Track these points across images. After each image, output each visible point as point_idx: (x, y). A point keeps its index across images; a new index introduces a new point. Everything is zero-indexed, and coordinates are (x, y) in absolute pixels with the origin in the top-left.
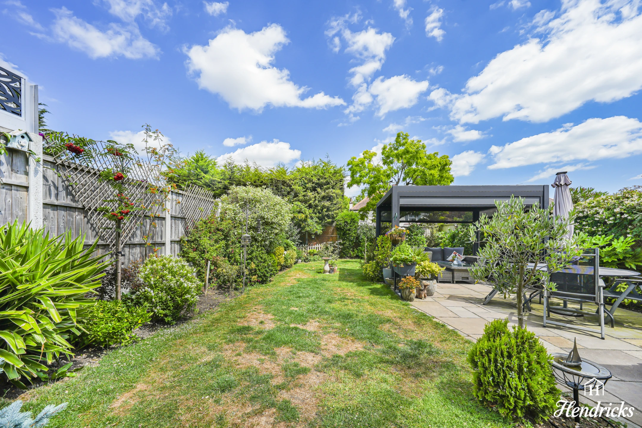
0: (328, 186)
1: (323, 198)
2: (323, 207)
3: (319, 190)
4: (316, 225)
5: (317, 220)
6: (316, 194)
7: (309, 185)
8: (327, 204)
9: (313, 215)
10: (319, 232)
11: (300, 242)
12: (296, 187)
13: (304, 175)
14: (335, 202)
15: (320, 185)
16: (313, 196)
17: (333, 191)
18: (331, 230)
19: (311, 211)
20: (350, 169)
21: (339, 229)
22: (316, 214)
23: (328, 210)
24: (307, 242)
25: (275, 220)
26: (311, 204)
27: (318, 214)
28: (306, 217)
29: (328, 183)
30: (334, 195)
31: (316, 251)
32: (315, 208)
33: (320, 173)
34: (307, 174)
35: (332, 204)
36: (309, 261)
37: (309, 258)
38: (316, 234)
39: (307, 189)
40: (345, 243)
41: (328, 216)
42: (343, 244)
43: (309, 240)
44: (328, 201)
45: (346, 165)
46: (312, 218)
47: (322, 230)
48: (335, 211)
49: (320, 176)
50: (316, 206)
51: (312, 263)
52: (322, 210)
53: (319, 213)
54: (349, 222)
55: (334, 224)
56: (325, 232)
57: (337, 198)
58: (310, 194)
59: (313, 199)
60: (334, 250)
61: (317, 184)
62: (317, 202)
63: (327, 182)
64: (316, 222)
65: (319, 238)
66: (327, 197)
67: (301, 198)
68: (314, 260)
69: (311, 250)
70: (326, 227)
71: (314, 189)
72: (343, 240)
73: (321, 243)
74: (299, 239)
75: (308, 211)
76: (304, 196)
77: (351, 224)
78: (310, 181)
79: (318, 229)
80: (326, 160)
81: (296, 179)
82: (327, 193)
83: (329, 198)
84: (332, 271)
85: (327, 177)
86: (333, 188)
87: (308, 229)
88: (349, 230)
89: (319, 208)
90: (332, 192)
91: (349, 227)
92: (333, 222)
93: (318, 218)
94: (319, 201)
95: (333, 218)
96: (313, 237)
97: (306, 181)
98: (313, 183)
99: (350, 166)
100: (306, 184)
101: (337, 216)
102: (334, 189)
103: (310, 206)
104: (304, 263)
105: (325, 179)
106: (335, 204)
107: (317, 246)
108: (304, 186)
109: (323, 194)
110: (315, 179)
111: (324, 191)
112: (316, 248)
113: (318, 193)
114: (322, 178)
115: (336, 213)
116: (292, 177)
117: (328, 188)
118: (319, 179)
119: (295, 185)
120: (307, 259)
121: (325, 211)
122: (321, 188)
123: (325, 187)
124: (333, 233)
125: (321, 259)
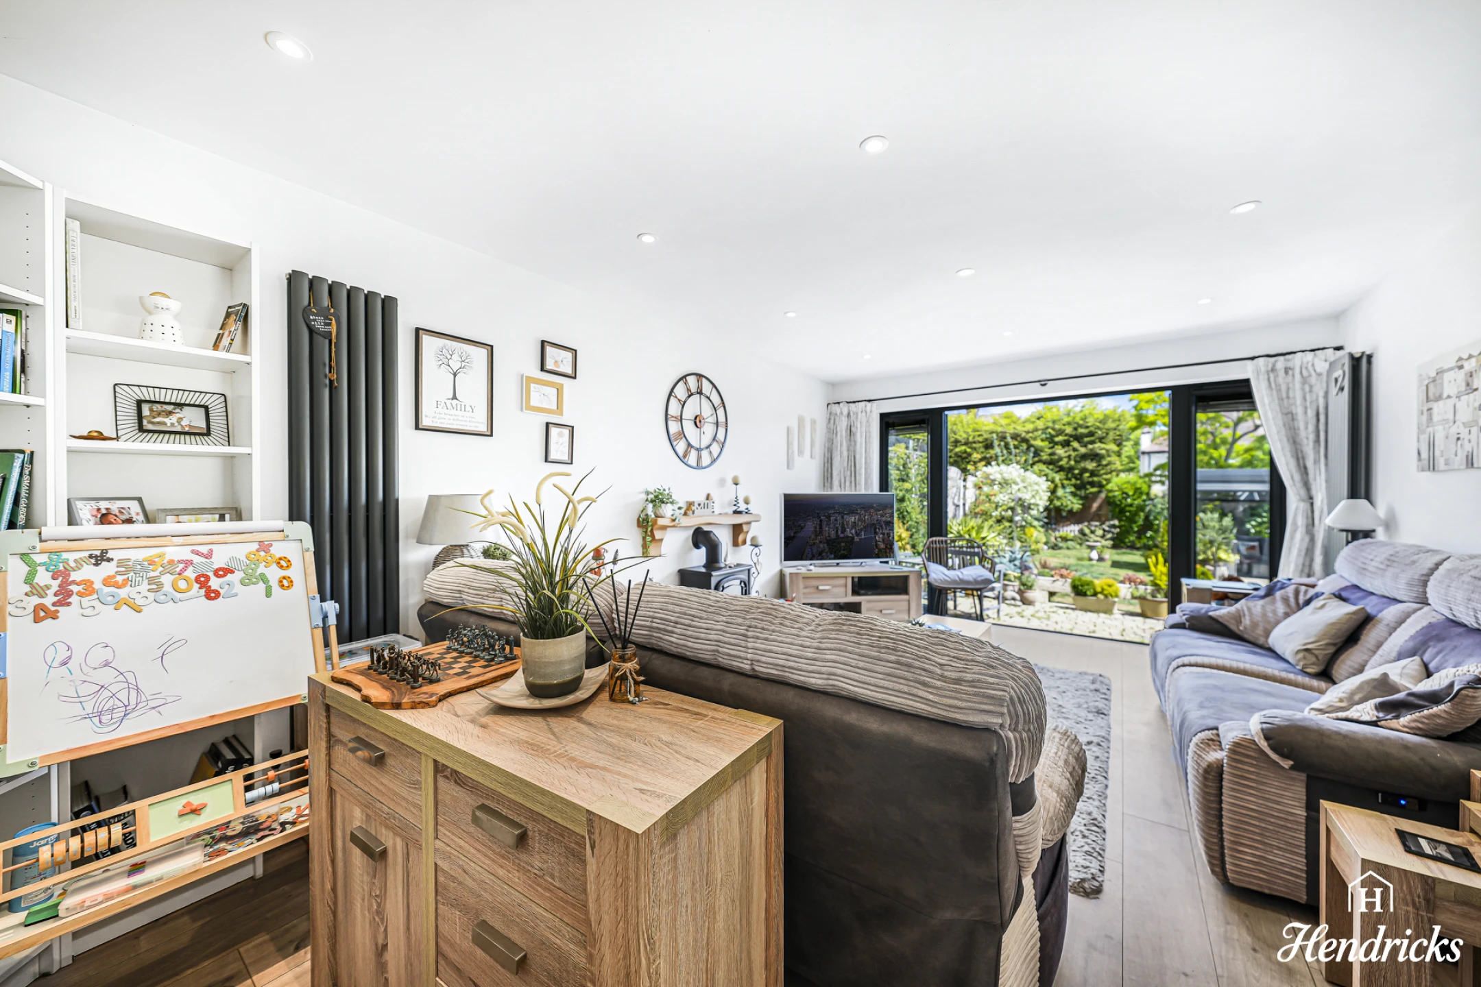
0: (1092, 438)
1: (1084, 457)
2: (1084, 470)
3: (1075, 444)
4: (1071, 498)
5: (1073, 489)
6: (1071, 452)
7: (1060, 438)
8: (1091, 465)
9: (1066, 482)
10: (1077, 507)
11: (1046, 523)
12: (1038, 443)
13: (1050, 424)
14: (1104, 462)
15: (1078, 438)
16: (1066, 454)
17: (1103, 446)
18: (1095, 505)
19: (1062, 475)
21: (1109, 502)
22: (1070, 480)
23: (1093, 474)
24: (1053, 521)
25: (1032, 501)
26: (1062, 465)
27: (1074, 482)
28: (1057, 486)
29: (1091, 434)
30: (1104, 451)
31: (1070, 535)
32: (1068, 473)
33: (1078, 419)
34: (1054, 422)
35: (1099, 465)
36: (1060, 548)
37: (1061, 545)
38: (1070, 512)
39: (1056, 443)
40: (1123, 525)
41: (1092, 484)
42: (1119, 527)
43: (1056, 519)
44: (1092, 460)
46: (1063, 487)
47: (1082, 505)
48: (1105, 476)
49: (1077, 423)
50: (1071, 469)
51: (1064, 551)
52: (1081, 475)
53: (1077, 479)
54: (1131, 493)
55: (1103, 495)
56: (1086, 508)
57: (1109, 456)
58: (1060, 451)
59: (1066, 460)
60: (1104, 536)
61: (1071, 436)
62: (1072, 463)
63: (1090, 432)
64: (1072, 492)
65: (1076, 517)
66: (1090, 455)
67: (1045, 457)
68: (1068, 548)
69: (1063, 534)
70: (1087, 500)
71: (1066, 444)
72: (1120, 521)
73: (1079, 522)
74: (1046, 518)
75: (1057, 477)
76: (1051, 454)
77: (1135, 497)
78: (1061, 432)
79: (1076, 505)
82: (1091, 450)
83: (1095, 457)
84: (1101, 559)
85: (1089, 424)
86: (1101, 442)
87: (1059, 504)
88: (1131, 505)
89: (1076, 472)
90: (1099, 448)
91: (1129, 501)
92: (1100, 492)
93: (1075, 486)
94: (1076, 461)
95: (1101, 487)
96: (1065, 514)
97: (1053, 433)
98: (1066, 435)
100: (1053, 436)
101: (1108, 484)
102: (1103, 443)
103: (1061, 469)
104: (1051, 551)
105: (1087, 427)
106: (1106, 466)
107: (1073, 528)
108: (1051, 440)
109: (1083, 450)
110: (1068, 430)
111: (1085, 446)
112: (1071, 530)
113: (1075, 450)
114: (1081, 426)
115: (1106, 480)
116: (1030, 427)
117: (1093, 442)
118: (1075, 429)
119: (1035, 439)
120: (1056, 545)
121: (1089, 477)
122: (1079, 442)
123: (1086, 439)
124: (1100, 508)
125: (1078, 547)
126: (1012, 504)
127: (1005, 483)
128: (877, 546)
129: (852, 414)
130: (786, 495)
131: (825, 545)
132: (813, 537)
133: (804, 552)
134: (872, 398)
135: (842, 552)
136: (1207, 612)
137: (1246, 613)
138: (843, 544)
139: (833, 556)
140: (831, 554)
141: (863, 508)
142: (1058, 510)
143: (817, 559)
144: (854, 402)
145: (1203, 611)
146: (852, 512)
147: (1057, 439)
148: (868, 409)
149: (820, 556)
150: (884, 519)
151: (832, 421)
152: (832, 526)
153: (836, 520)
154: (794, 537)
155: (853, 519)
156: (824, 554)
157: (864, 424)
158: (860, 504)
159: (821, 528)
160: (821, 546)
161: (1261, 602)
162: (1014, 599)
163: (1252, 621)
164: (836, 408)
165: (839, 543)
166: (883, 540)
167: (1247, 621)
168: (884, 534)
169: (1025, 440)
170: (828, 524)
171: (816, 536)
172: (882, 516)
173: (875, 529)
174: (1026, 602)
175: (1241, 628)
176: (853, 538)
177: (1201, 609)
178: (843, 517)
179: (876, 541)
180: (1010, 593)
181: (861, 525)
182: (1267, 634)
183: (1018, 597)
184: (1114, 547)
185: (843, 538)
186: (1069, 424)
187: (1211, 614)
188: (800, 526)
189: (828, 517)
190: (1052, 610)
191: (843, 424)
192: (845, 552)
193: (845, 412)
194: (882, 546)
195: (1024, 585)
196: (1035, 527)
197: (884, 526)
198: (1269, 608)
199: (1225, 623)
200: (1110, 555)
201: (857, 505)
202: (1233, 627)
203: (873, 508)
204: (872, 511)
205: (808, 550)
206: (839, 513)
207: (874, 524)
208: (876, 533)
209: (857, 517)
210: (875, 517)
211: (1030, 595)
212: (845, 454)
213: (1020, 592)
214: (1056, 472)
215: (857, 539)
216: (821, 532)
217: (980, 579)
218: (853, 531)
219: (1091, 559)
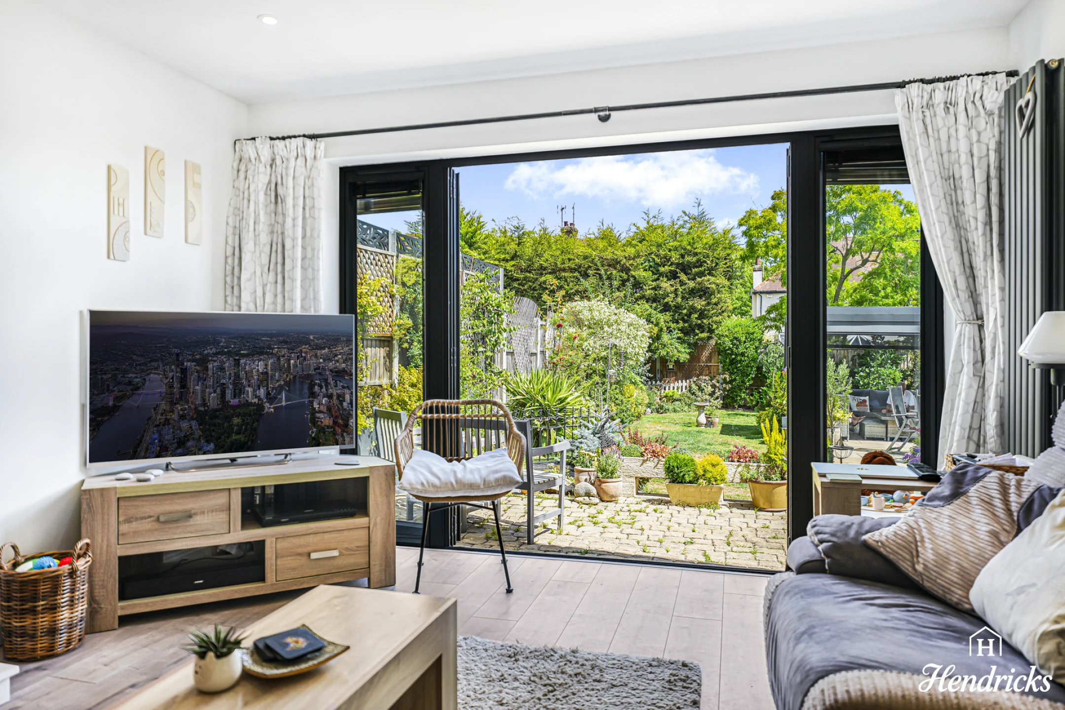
0: (702, 269)
1: (692, 292)
2: (693, 309)
3: (683, 277)
4: (677, 345)
5: (680, 334)
6: (678, 286)
7: (665, 268)
8: (699, 303)
9: (673, 325)
10: (684, 357)
11: (648, 377)
12: (640, 274)
13: (654, 249)
14: (714, 301)
15: (685, 268)
16: (673, 289)
17: (712, 279)
18: (706, 354)
19: (668, 316)
20: (745, 234)
21: (720, 351)
22: (677, 322)
23: (702, 315)
24: (658, 376)
25: (630, 349)
26: (667, 303)
27: (681, 324)
28: (661, 330)
29: (699, 264)
30: (713, 286)
31: (677, 394)
32: (675, 312)
33: (685, 243)
34: (659, 246)
35: (708, 304)
36: (665, 411)
37: (667, 407)
38: (677, 362)
39: (661, 274)
40: (735, 380)
41: (701, 327)
42: (730, 382)
43: (663, 372)
44: (700, 297)
45: (736, 223)
46: (670, 331)
47: (689, 354)
48: (715, 318)
49: (685, 249)
50: (678, 307)
51: (671, 415)
52: (689, 315)
53: (684, 321)
54: (743, 339)
55: (713, 342)
56: (694, 358)
57: (719, 292)
58: (666, 285)
59: (672, 295)
60: (713, 393)
61: (678, 265)
62: (679, 300)
63: (698, 260)
64: (679, 338)
65: (683, 370)
66: (699, 290)
67: (648, 292)
68: (675, 411)
69: (669, 392)
70: (696, 348)
71: (673, 276)
72: (731, 374)
73: (687, 377)
74: (649, 371)
75: (662, 319)
76: (654, 289)
77: (747, 344)
78: (667, 260)
79: (682, 354)
80: (695, 212)
81: (639, 256)
82: (700, 284)
83: (704, 292)
84: (710, 424)
85: (698, 250)
86: (710, 274)
87: (663, 353)
88: (743, 354)
89: (684, 311)
90: (708, 281)
91: (741, 349)
92: (709, 338)
93: (682, 330)
94: (683, 298)
95: (711, 331)
96: (671, 367)
97: (658, 260)
98: (672, 264)
99: (744, 228)
100: (657, 264)
101: (718, 327)
102: (713, 276)
103: (666, 308)
104: (655, 415)
105: (696, 254)
106: (716, 304)
107: (680, 384)
108: (654, 269)
109: (691, 284)
110: (675, 257)
111: (694, 279)
112: (677, 387)
113: (682, 283)
114: (689, 253)
115: (716, 322)
116: (631, 251)
117: (701, 274)
118: (683, 256)
119: (636, 268)
120: (662, 407)
121: (696, 318)
122: (686, 274)
123: (695, 270)
124: (709, 359)
125: (686, 408)
126: (604, 354)
127: (595, 327)
128: (314, 420)
129: (278, 161)
130: (93, 314)
131: (194, 423)
132: (164, 406)
133: (141, 441)
134: (317, 132)
135: (234, 437)
136: (859, 534)
137: (925, 533)
138: (236, 420)
139: (212, 446)
140: (208, 442)
141: (286, 342)
142: (664, 361)
143: (174, 455)
144: (284, 138)
145: (852, 533)
146: (259, 351)
147: (662, 269)
148: (309, 153)
149: (182, 447)
150: (331, 365)
151: (242, 174)
152: (210, 382)
153: (222, 369)
154: (115, 408)
155: (261, 367)
156: (190, 443)
157: (301, 181)
158: (278, 335)
159: (184, 384)
160: (185, 425)
161: (947, 510)
162: (588, 494)
163: (936, 554)
164: (249, 149)
165: (228, 419)
166: (329, 409)
167: (927, 554)
168: (330, 397)
169: (626, 270)
170: (202, 379)
171: (173, 404)
172: (327, 359)
173: (312, 386)
174: (604, 497)
175: (919, 568)
176: (260, 407)
177: (849, 527)
178: (237, 363)
179: (314, 412)
180: (583, 486)
181: (279, 379)
182: (968, 584)
183: (594, 491)
184: (725, 406)
185: (238, 406)
186: (676, 249)
187: (865, 537)
188: (130, 383)
189: (203, 362)
190: (638, 507)
191: (261, 179)
192: (241, 437)
193: (266, 155)
194: (326, 420)
195: (603, 470)
196: (634, 383)
197: (330, 380)
198: (963, 522)
199: (891, 557)
200: (722, 417)
201: (271, 335)
202: (905, 566)
203: (307, 342)
204: (304, 348)
205: (151, 435)
206: (229, 354)
207: (308, 376)
208: (313, 395)
209: (270, 362)
210: (313, 362)
211: (612, 486)
212: (264, 238)
213: (598, 483)
214: (661, 312)
215: (269, 408)
216: (183, 396)
217: (492, 477)
218: (262, 392)
219: (699, 425)
